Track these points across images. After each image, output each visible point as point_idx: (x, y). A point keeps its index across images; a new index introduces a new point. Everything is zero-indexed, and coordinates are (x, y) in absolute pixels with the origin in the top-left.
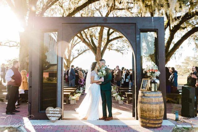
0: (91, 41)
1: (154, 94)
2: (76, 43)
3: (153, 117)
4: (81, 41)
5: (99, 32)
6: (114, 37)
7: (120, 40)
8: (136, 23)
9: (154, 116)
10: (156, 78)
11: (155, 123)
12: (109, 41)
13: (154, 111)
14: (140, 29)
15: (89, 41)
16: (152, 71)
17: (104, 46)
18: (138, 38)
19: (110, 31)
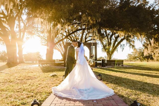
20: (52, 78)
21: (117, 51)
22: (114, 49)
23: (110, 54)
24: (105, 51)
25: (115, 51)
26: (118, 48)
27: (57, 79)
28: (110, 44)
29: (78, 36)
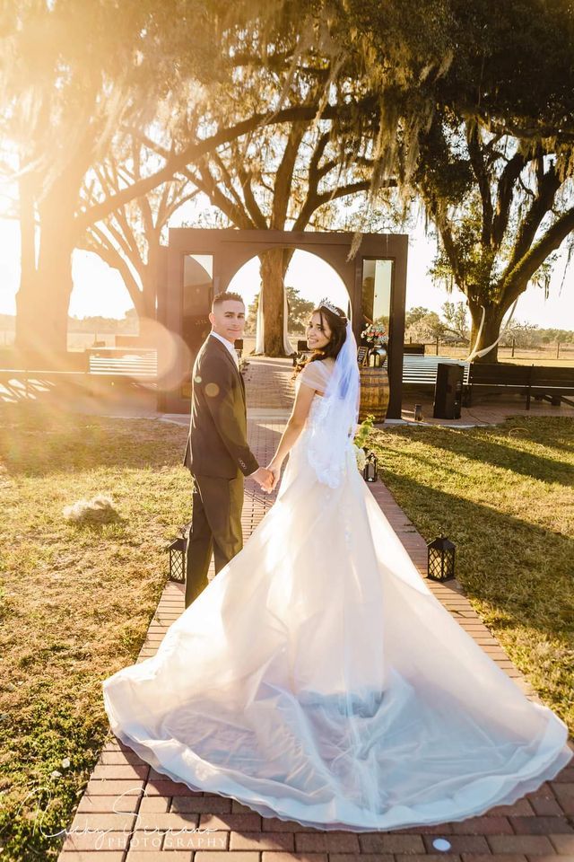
0: (243, 201)
1: (372, 372)
2: (178, 200)
10: (380, 346)
12: (315, 200)
14: (363, 256)
16: (374, 335)
17: (297, 215)
18: (359, 272)
20: (85, 546)
21: (547, 283)
22: (523, 267)
23: (489, 306)
24: (458, 282)
25: (530, 282)
26: (555, 258)
27: (123, 561)
28: (494, 228)
29: (259, 154)
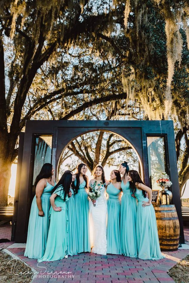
0: (85, 154)
1: (166, 208)
2: (66, 157)
3: (166, 236)
4: (73, 154)
5: (96, 143)
6: (116, 149)
7: (123, 153)
8: (141, 128)
9: (168, 235)
10: (167, 189)
11: (169, 243)
12: (109, 154)
13: (167, 229)
14: (146, 134)
15: (83, 153)
16: (162, 181)
17: (102, 160)
18: (144, 143)
19: (110, 142)
